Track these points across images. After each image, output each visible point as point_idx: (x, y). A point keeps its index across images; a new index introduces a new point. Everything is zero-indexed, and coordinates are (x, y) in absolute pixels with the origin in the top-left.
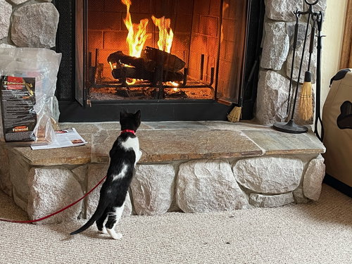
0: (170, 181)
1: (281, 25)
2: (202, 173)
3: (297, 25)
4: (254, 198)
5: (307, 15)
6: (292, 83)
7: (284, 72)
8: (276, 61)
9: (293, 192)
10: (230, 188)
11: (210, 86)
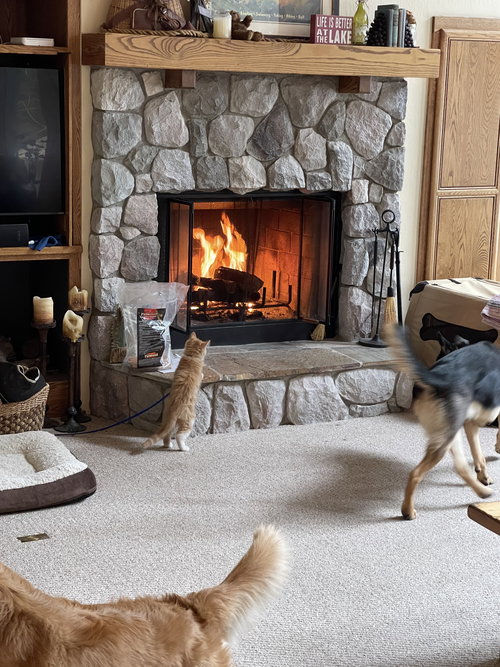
0: (282, 395)
1: (360, 241)
2: (309, 385)
3: (376, 243)
4: (354, 409)
5: (385, 233)
6: (375, 299)
7: (364, 287)
8: (358, 277)
9: (387, 402)
10: (333, 400)
11: (287, 305)
